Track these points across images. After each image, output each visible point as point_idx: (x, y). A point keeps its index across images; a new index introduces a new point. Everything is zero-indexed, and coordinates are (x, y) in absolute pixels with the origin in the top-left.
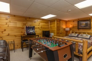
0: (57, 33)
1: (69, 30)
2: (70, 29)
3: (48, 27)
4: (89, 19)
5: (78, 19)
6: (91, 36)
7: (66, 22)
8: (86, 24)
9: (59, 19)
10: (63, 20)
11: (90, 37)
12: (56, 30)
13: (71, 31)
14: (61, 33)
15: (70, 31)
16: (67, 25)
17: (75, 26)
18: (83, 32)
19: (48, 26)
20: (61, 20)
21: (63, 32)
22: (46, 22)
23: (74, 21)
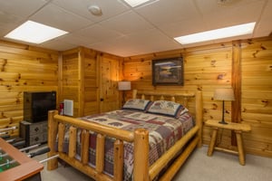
0: (86, 101)
1: (129, 88)
2: (134, 84)
3: (53, 75)
4: (179, 55)
5: (154, 54)
6: (181, 106)
7: (123, 62)
8: (173, 71)
9: (92, 50)
10: (111, 56)
11: (178, 110)
12: (79, 87)
13: (135, 92)
14: (102, 100)
15: (132, 90)
16: (126, 71)
17: (145, 74)
18: (164, 93)
19: (56, 72)
20: (102, 54)
21: (110, 94)
22: (45, 56)
23: (143, 60)
